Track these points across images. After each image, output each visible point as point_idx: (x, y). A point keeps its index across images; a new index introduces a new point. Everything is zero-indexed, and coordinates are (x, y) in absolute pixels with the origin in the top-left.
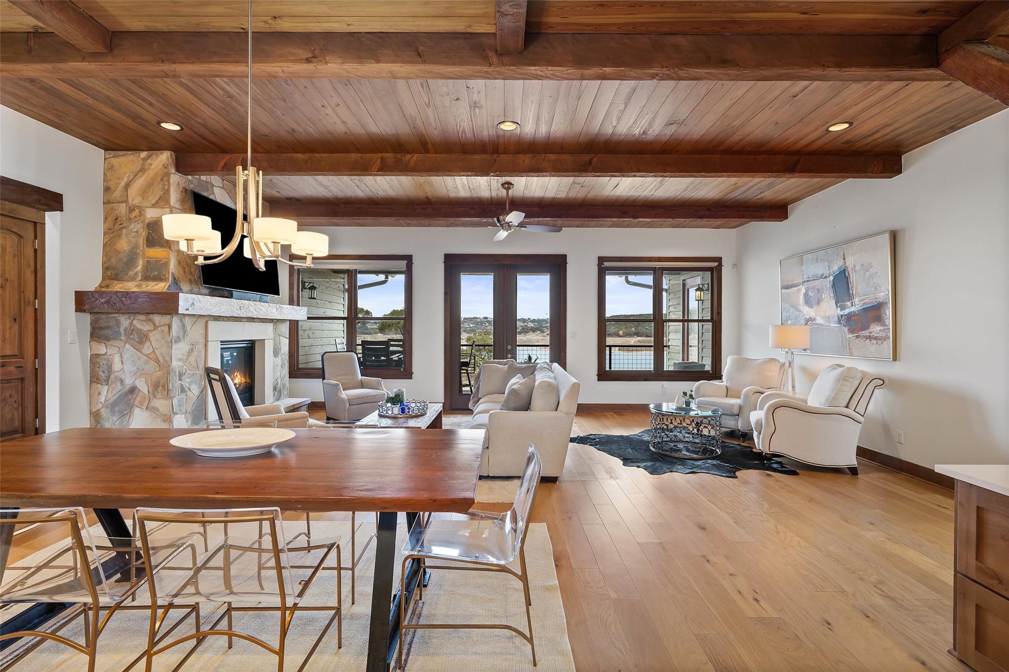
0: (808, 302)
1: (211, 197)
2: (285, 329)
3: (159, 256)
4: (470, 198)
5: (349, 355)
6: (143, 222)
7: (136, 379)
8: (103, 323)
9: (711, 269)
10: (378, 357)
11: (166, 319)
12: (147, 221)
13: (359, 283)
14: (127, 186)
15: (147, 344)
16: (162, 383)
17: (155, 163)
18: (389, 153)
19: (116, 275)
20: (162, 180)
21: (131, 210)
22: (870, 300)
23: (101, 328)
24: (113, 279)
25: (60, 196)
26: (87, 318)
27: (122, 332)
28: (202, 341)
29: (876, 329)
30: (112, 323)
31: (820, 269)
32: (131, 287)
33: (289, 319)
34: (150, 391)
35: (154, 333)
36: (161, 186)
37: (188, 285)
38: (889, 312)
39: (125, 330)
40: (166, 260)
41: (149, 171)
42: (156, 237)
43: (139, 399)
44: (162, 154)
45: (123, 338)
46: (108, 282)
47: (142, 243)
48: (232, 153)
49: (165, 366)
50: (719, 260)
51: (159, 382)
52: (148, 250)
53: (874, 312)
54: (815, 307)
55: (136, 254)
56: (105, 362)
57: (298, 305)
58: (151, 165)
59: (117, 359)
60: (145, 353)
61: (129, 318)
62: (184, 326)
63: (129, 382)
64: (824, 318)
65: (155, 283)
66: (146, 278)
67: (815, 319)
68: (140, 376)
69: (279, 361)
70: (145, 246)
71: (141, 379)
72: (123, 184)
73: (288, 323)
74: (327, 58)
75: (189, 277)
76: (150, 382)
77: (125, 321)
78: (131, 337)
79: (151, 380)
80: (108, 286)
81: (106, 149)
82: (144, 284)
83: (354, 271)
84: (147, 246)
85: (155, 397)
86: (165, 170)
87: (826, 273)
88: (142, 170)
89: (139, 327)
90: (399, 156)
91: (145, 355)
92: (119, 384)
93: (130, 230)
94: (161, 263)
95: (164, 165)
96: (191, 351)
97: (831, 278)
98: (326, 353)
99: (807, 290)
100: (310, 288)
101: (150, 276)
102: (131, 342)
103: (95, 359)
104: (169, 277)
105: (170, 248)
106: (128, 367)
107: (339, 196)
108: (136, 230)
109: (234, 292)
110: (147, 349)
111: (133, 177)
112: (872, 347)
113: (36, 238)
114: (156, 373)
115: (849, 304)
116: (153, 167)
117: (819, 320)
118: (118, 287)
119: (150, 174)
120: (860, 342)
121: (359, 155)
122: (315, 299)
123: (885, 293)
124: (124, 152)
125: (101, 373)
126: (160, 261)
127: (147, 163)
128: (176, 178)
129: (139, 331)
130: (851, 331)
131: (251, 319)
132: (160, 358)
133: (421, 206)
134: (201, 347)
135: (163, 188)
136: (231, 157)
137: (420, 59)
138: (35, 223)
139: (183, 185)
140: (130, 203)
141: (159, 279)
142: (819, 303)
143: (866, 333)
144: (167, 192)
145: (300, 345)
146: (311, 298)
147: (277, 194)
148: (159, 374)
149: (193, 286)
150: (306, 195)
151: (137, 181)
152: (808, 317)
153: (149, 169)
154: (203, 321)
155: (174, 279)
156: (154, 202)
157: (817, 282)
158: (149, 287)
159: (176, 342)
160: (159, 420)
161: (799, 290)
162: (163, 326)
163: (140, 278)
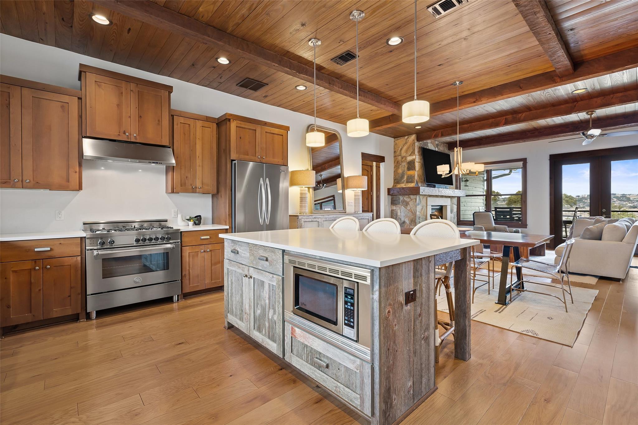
1: (427, 148)
2: (455, 200)
3: (411, 174)
4: (564, 123)
5: (488, 214)
8: (395, 199)
10: (505, 216)
11: (414, 197)
12: (407, 161)
13: (493, 176)
14: (401, 149)
15: (409, 206)
18: (509, 115)
19: (398, 182)
20: (412, 145)
21: (402, 158)
23: (394, 201)
24: (397, 183)
25: (384, 157)
26: (390, 197)
27: (401, 202)
28: (425, 205)
30: (397, 199)
32: (403, 185)
33: (458, 196)
35: (411, 201)
36: (412, 148)
37: (421, 184)
39: (402, 201)
40: (414, 175)
42: (410, 167)
43: (406, 226)
44: (412, 136)
45: (401, 204)
46: (395, 184)
47: (406, 169)
49: (414, 214)
51: (413, 220)
52: (408, 172)
55: (404, 173)
56: (395, 213)
57: (460, 189)
58: (409, 141)
59: (399, 211)
60: (408, 209)
61: (403, 197)
62: (420, 199)
63: (403, 219)
65: (410, 184)
66: (407, 182)
69: (452, 215)
71: (406, 218)
72: (400, 149)
73: (456, 198)
74: (482, 99)
75: (421, 180)
77: (401, 198)
78: (403, 203)
79: (410, 219)
80: (395, 186)
81: (394, 138)
82: (407, 184)
83: (490, 171)
84: (408, 170)
85: (411, 225)
86: (414, 142)
88: (406, 143)
89: (406, 200)
90: (515, 116)
92: (400, 220)
93: (402, 165)
94: (412, 176)
95: (413, 140)
96: (422, 209)
98: (475, 212)
100: (465, 181)
101: (409, 181)
102: (403, 205)
103: (392, 211)
104: (415, 181)
105: (415, 170)
106: (402, 214)
107: (482, 136)
108: (404, 165)
109: (436, 185)
110: (408, 208)
113: (371, 171)
118: (399, 186)
119: (408, 144)
121: (494, 119)
122: (468, 186)
124: (400, 138)
125: (394, 216)
127: (407, 140)
128: (417, 144)
129: (406, 201)
131: (442, 196)
132: (413, 211)
133: (531, 132)
134: (425, 208)
135: (413, 148)
137: (521, 90)
138: (371, 166)
139: (419, 146)
140: (402, 156)
141: (412, 182)
144: (414, 150)
145: (461, 210)
146: (466, 186)
147: (453, 140)
148: (412, 217)
149: (422, 184)
150: (466, 138)
151: (404, 147)
154: (426, 197)
155: (417, 182)
156: (410, 154)
158: (409, 185)
159: (418, 205)
162: (414, 199)
163: (405, 182)
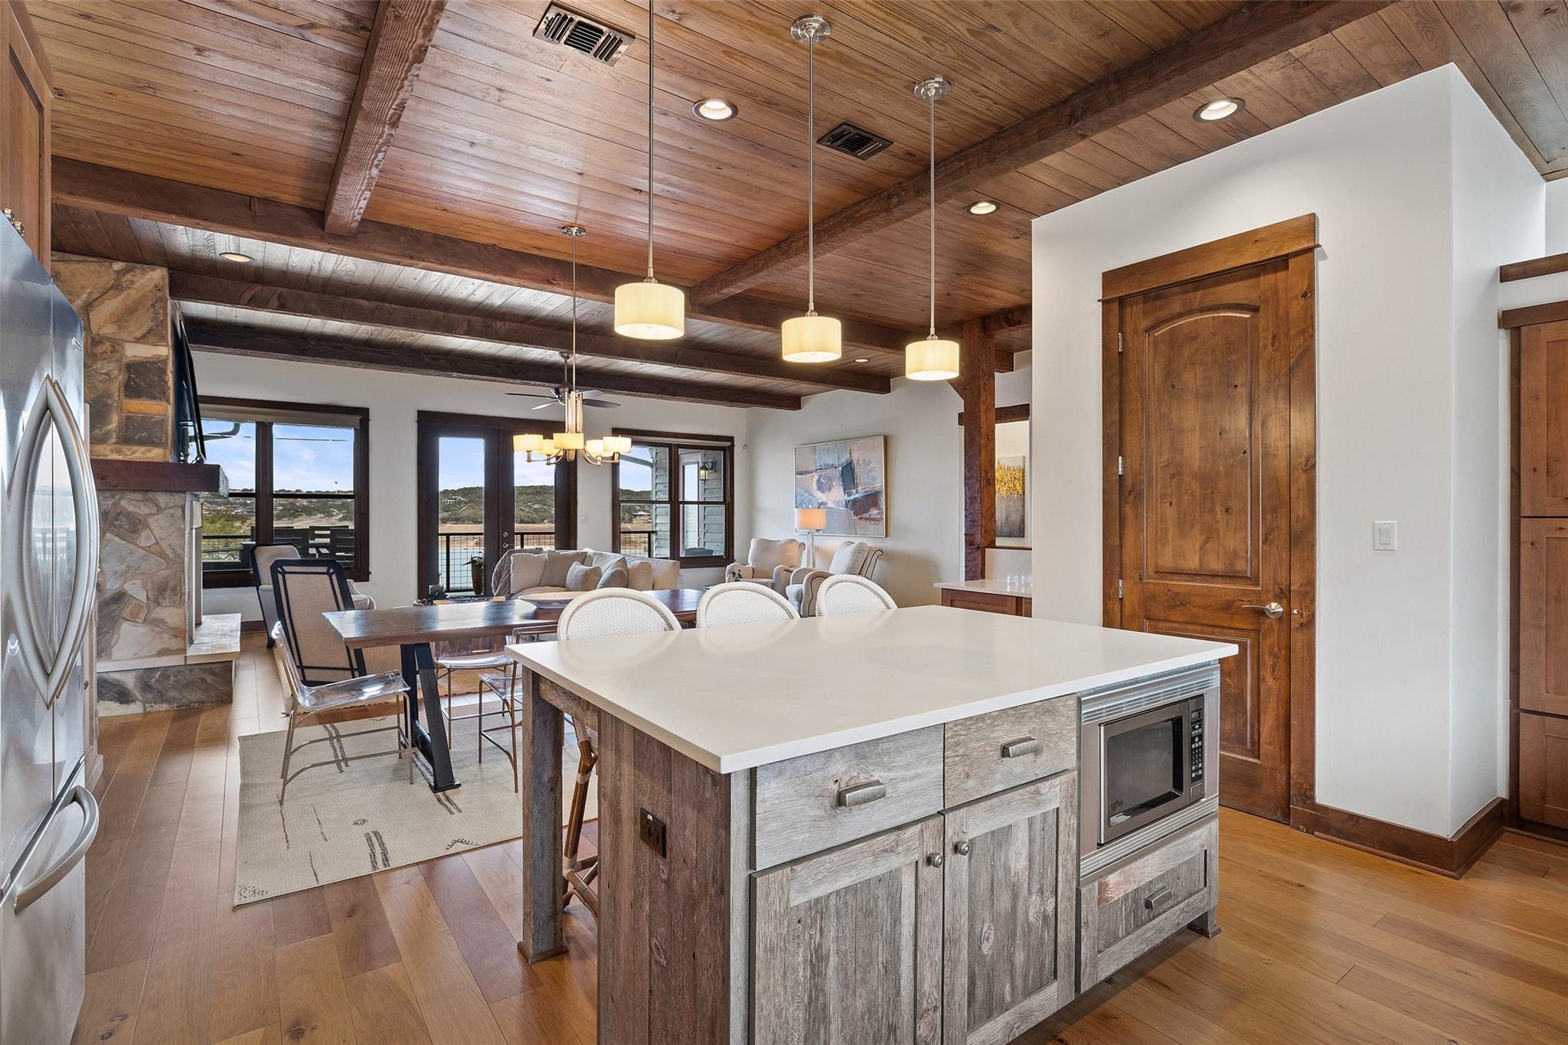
0: (820, 488)
3: (149, 411)
5: (289, 549)
6: (119, 361)
7: (125, 582)
9: (723, 449)
11: (177, 499)
12: (125, 360)
14: (89, 306)
15: (145, 533)
16: (171, 584)
17: (141, 281)
20: (153, 306)
21: (96, 342)
22: (869, 489)
29: (874, 512)
31: (831, 460)
32: (104, 452)
34: (151, 597)
35: (156, 517)
36: (150, 314)
38: (883, 499)
40: (161, 418)
41: (129, 291)
42: (143, 384)
43: (129, 609)
44: (153, 270)
47: (117, 390)
48: (264, 285)
49: (176, 562)
50: (731, 439)
51: (167, 585)
52: (127, 401)
53: (872, 499)
54: (827, 493)
55: (105, 404)
58: (133, 282)
60: (143, 546)
61: (113, 497)
63: (112, 586)
64: (834, 502)
65: (143, 448)
66: (127, 441)
67: (826, 504)
68: (133, 578)
70: (122, 395)
71: (133, 581)
76: (150, 585)
78: (116, 523)
79: (152, 582)
82: (125, 448)
83: (268, 425)
84: (127, 396)
85: (159, 604)
86: (156, 292)
87: (837, 464)
88: (117, 287)
89: (131, 508)
91: (142, 548)
93: (94, 370)
94: (153, 420)
95: (156, 286)
97: (840, 468)
99: (820, 477)
101: (134, 439)
102: (115, 530)
104: (167, 441)
105: (168, 401)
106: (110, 566)
108: (105, 371)
110: (145, 539)
111: (98, 295)
112: (871, 527)
114: (162, 572)
115: (854, 491)
116: (135, 286)
117: (830, 505)
119: (131, 295)
120: (863, 523)
121: (441, 313)
123: (879, 484)
124: (81, 258)
126: (151, 418)
127: (125, 278)
129: (130, 515)
130: (856, 514)
132: (168, 552)
135: (155, 317)
136: (262, 290)
140: (94, 332)
141: (152, 442)
142: (830, 489)
143: (866, 515)
144: (160, 325)
148: (165, 573)
151: (107, 302)
152: (820, 501)
153: (129, 288)
156: (138, 334)
157: (828, 471)
158: (136, 455)
160: (166, 636)
161: (812, 477)
162: (172, 508)
163: (115, 440)
